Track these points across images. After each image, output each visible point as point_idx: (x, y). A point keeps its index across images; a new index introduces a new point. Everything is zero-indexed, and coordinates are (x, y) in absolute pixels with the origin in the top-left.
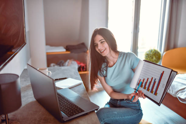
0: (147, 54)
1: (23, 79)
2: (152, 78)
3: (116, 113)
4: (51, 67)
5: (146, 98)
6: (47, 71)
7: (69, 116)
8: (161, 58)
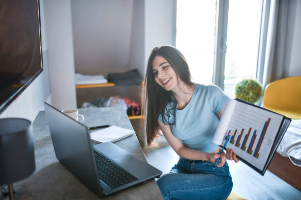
0: (239, 88)
1: (39, 128)
2: (250, 129)
3: (189, 182)
4: (83, 107)
5: (240, 162)
6: (78, 114)
7: (113, 186)
8: (262, 93)
